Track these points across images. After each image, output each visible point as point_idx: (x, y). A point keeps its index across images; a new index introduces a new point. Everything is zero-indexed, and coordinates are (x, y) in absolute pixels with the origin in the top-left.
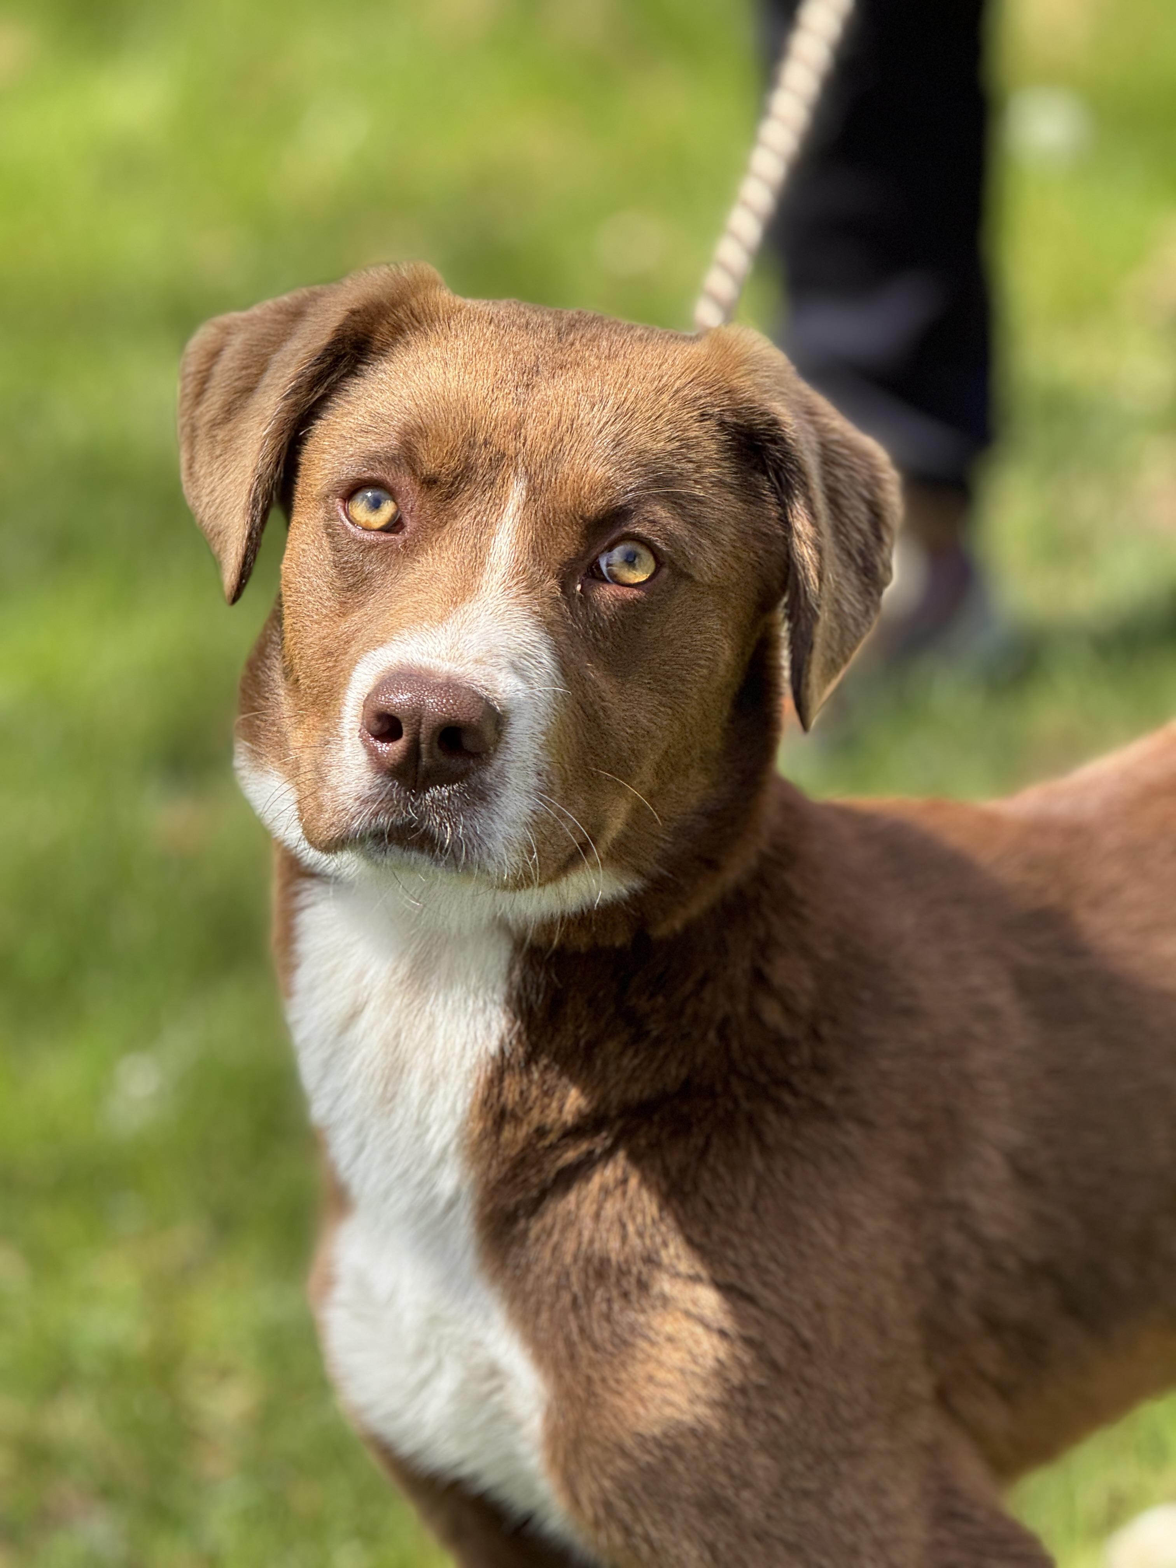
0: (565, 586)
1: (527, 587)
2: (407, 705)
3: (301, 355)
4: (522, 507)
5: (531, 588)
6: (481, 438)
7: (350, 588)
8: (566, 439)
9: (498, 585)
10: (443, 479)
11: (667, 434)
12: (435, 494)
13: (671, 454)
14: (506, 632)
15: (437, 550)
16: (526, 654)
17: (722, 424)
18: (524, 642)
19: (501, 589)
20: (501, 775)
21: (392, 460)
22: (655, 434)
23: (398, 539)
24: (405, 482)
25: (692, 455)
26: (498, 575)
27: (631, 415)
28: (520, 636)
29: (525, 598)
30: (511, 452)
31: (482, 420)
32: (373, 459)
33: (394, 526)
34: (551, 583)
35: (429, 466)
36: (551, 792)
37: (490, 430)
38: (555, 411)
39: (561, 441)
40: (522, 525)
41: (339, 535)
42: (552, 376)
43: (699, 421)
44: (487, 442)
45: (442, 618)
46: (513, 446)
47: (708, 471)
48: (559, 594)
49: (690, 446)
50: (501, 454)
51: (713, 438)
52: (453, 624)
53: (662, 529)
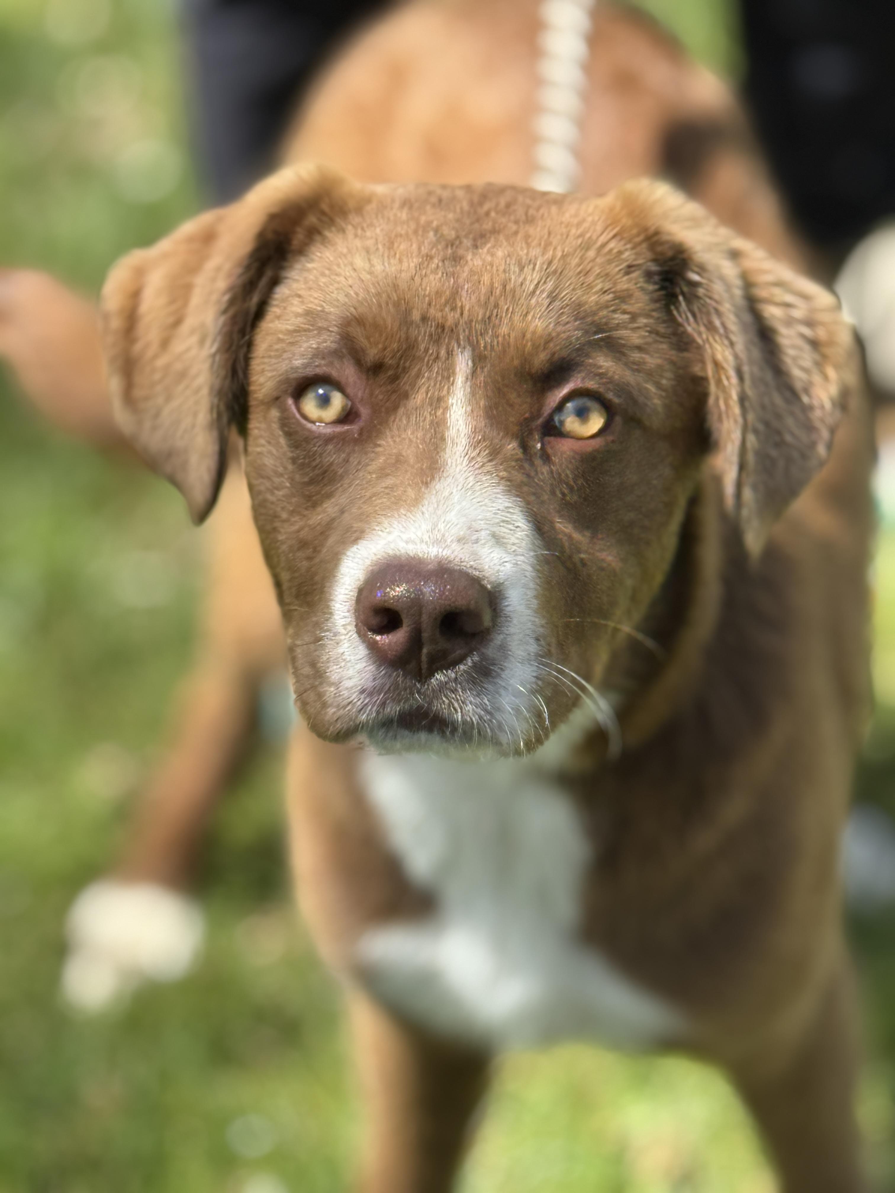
0: (524, 446)
1: (490, 454)
2: (405, 597)
4: (470, 377)
5: (494, 453)
6: (416, 316)
7: (312, 482)
8: (501, 303)
9: (462, 458)
10: (388, 361)
11: (599, 287)
12: (383, 377)
13: (606, 305)
14: (481, 504)
15: (396, 432)
16: (503, 521)
18: (499, 510)
19: (465, 463)
20: (503, 648)
22: (588, 288)
23: (353, 428)
24: (349, 374)
25: (626, 307)
26: (460, 448)
27: (559, 274)
28: (494, 505)
29: (489, 467)
30: (450, 322)
31: (415, 297)
33: (347, 416)
34: (512, 447)
35: (372, 354)
36: (548, 654)
37: (425, 306)
38: (486, 278)
39: (496, 306)
40: (473, 394)
41: (296, 432)
42: (476, 247)
43: (627, 273)
44: (424, 319)
45: (417, 501)
46: (451, 317)
47: (643, 321)
48: (519, 452)
49: (623, 297)
50: (442, 327)
51: (642, 289)
52: (429, 505)
53: (611, 381)
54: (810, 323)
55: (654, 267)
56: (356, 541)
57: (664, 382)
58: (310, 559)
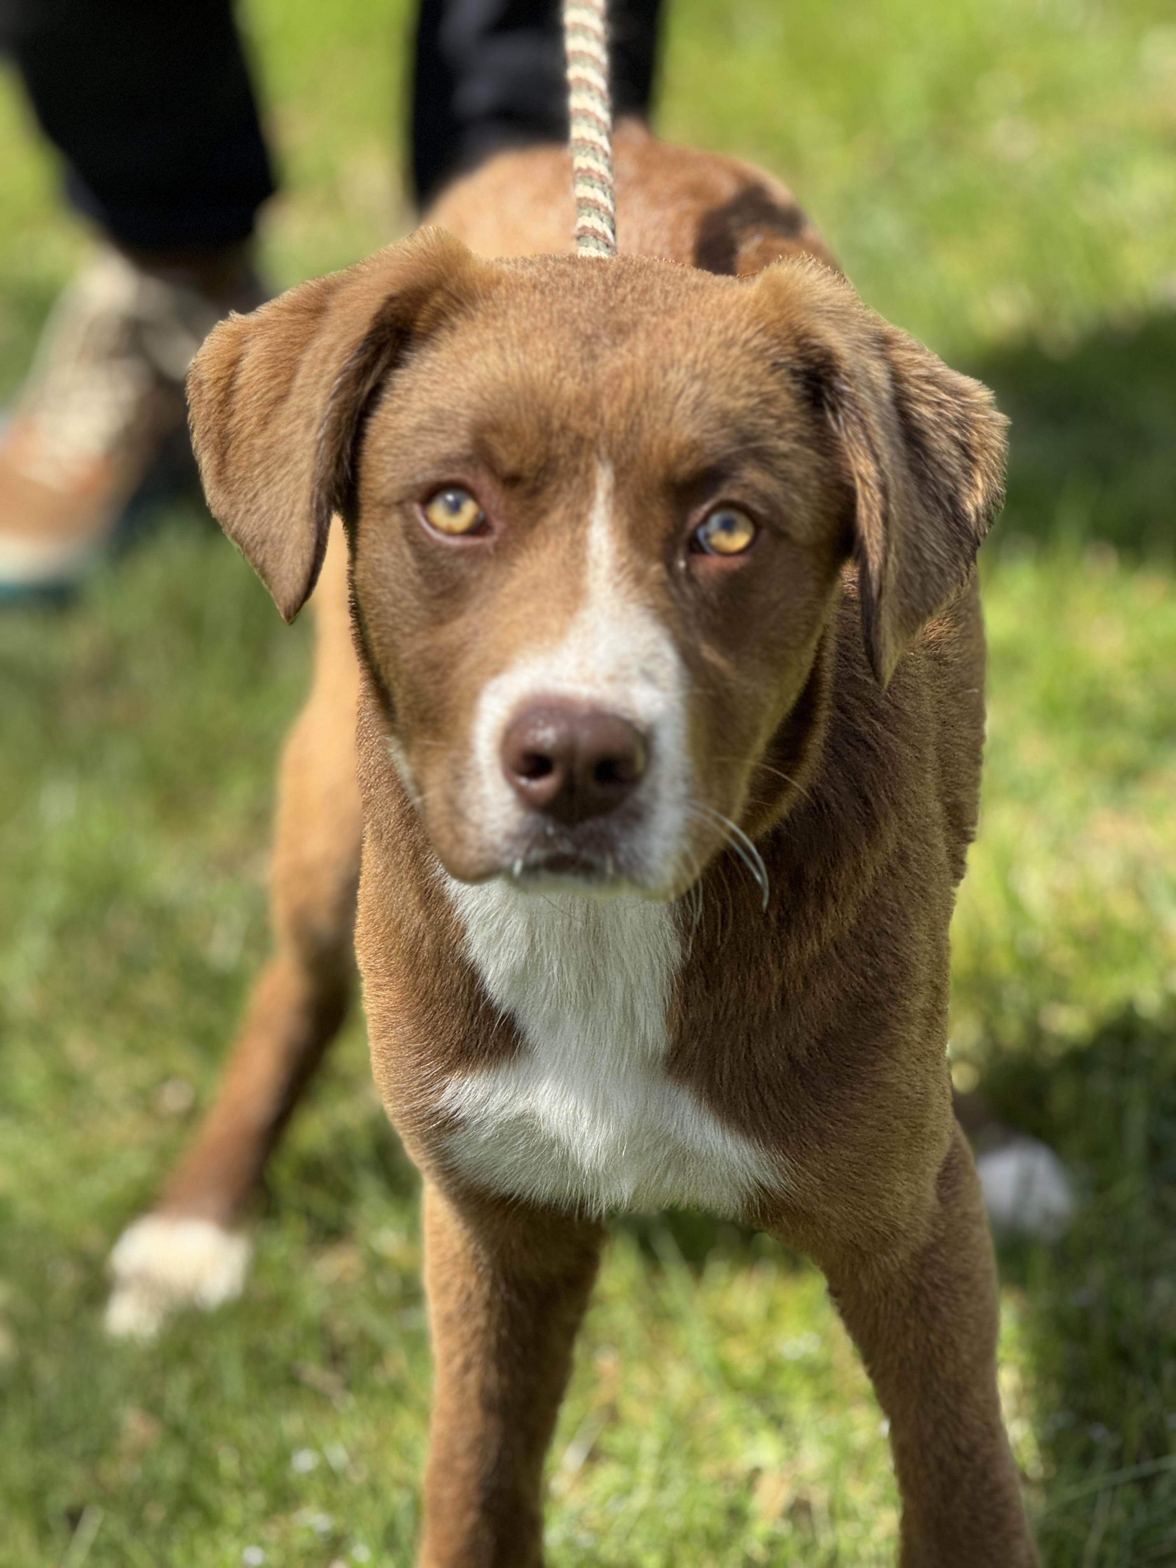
0: (670, 566)
1: (635, 579)
3: (340, 348)
4: (611, 492)
5: (639, 578)
6: (556, 424)
7: (442, 595)
8: (644, 412)
9: (606, 584)
10: (526, 474)
11: (745, 389)
12: (520, 490)
13: (753, 410)
14: (628, 636)
15: (533, 551)
16: (652, 655)
17: (794, 373)
18: (647, 642)
19: (610, 589)
20: (654, 791)
21: (468, 460)
22: (732, 391)
23: (488, 541)
24: (484, 482)
25: (773, 411)
26: (604, 572)
27: (704, 376)
29: (636, 593)
30: (590, 433)
31: (555, 404)
32: (447, 462)
33: (479, 528)
34: (656, 569)
35: (509, 463)
37: (564, 414)
38: (627, 383)
39: (638, 413)
40: (616, 511)
41: (422, 543)
42: (614, 344)
43: (772, 373)
44: (564, 428)
45: (562, 633)
46: (590, 428)
47: (789, 426)
48: (665, 576)
49: (768, 400)
50: (580, 438)
51: (788, 390)
52: (575, 638)
53: (756, 491)
54: (960, 425)
55: (799, 366)
56: (496, 672)
57: (810, 491)
58: (437, 682)
